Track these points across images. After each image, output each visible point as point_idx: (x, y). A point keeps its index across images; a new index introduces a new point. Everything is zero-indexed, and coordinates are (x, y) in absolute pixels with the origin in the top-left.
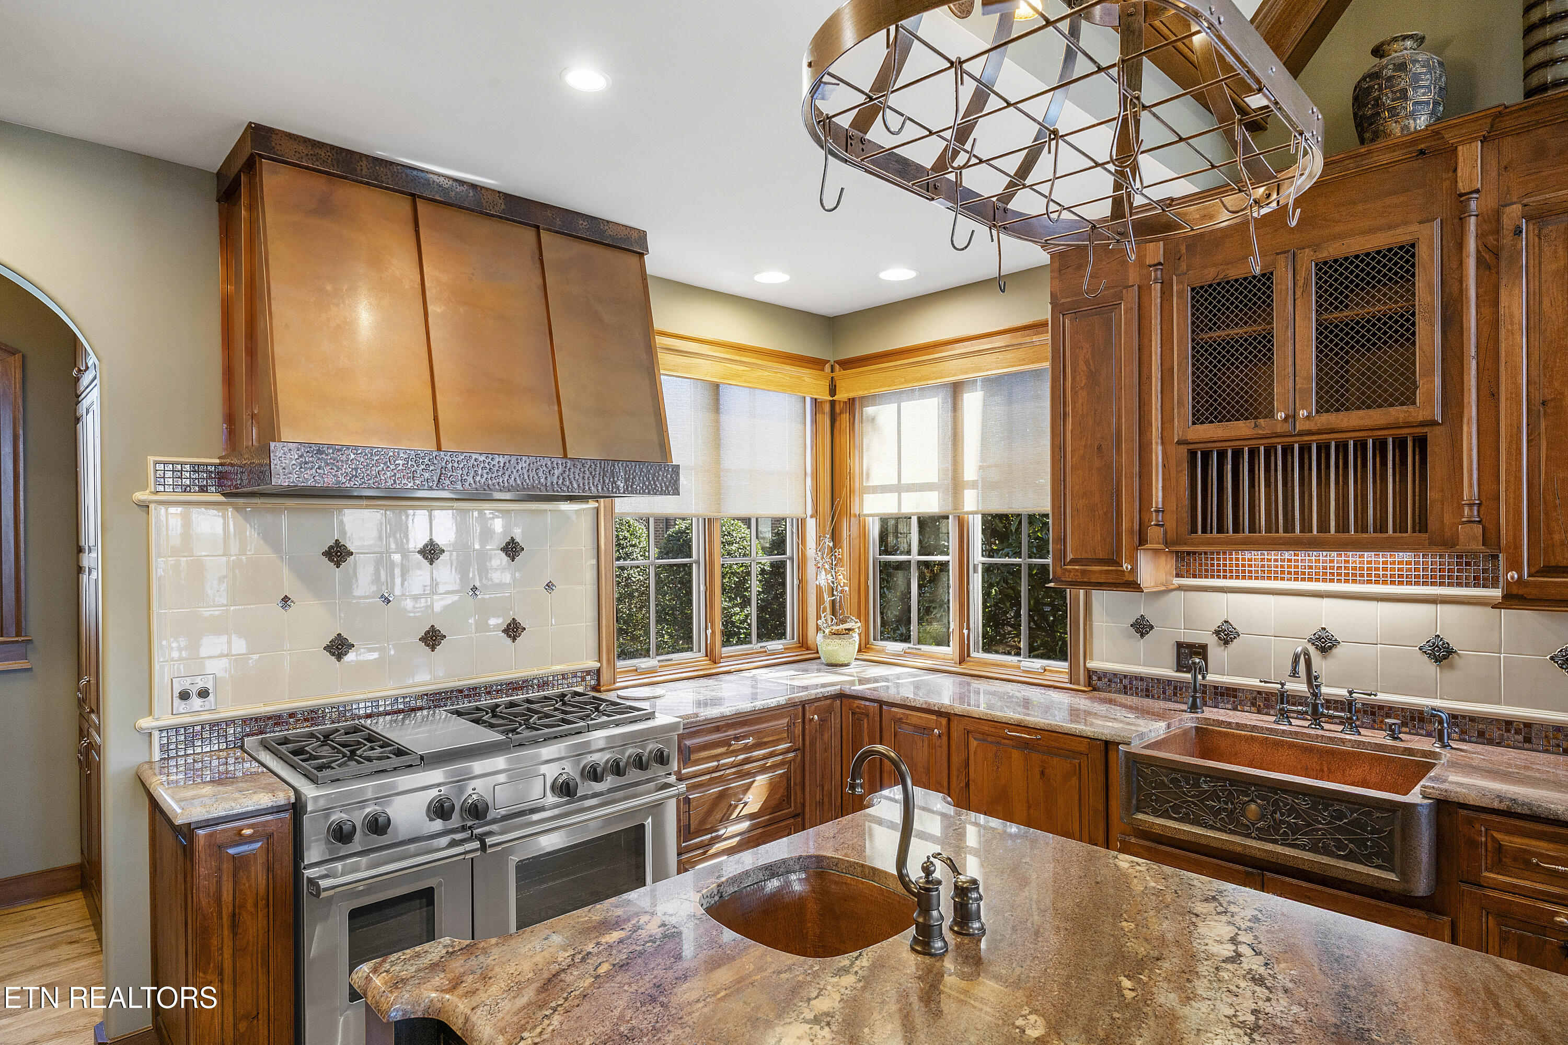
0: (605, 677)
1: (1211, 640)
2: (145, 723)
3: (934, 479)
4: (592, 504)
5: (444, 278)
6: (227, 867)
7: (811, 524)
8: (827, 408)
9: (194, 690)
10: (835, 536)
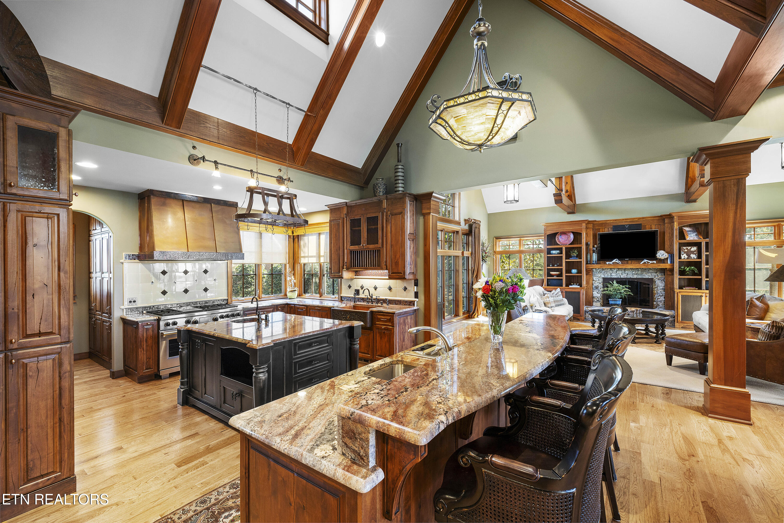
0: (229, 301)
1: (360, 289)
2: (122, 307)
3: (315, 255)
4: (226, 261)
5: (189, 216)
6: (145, 330)
7: (288, 265)
8: (292, 237)
9: (132, 301)
10: (294, 269)
